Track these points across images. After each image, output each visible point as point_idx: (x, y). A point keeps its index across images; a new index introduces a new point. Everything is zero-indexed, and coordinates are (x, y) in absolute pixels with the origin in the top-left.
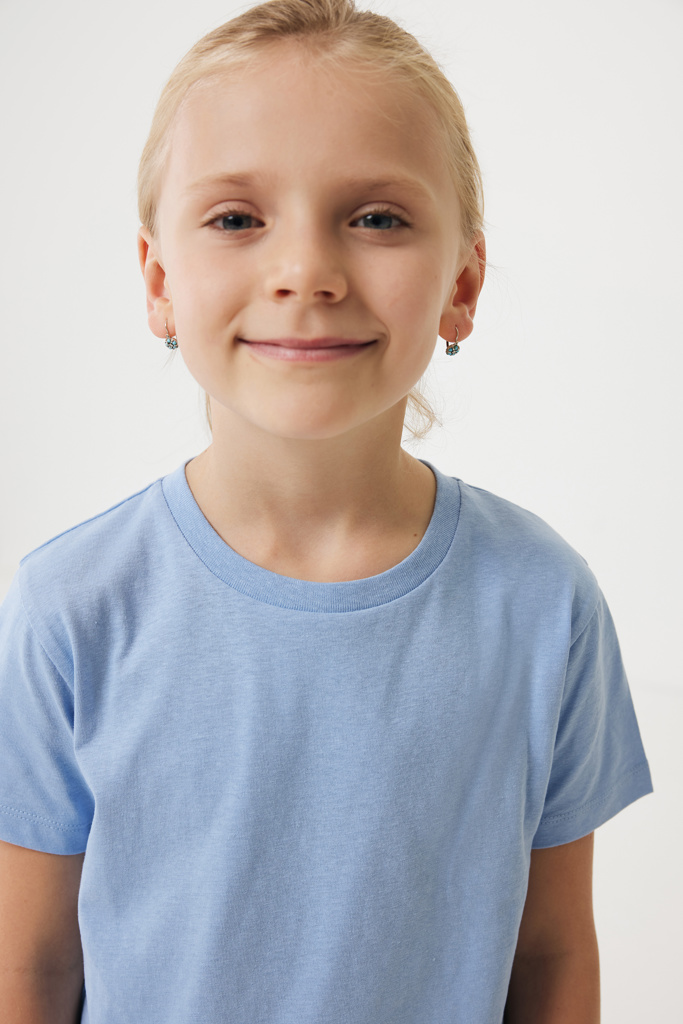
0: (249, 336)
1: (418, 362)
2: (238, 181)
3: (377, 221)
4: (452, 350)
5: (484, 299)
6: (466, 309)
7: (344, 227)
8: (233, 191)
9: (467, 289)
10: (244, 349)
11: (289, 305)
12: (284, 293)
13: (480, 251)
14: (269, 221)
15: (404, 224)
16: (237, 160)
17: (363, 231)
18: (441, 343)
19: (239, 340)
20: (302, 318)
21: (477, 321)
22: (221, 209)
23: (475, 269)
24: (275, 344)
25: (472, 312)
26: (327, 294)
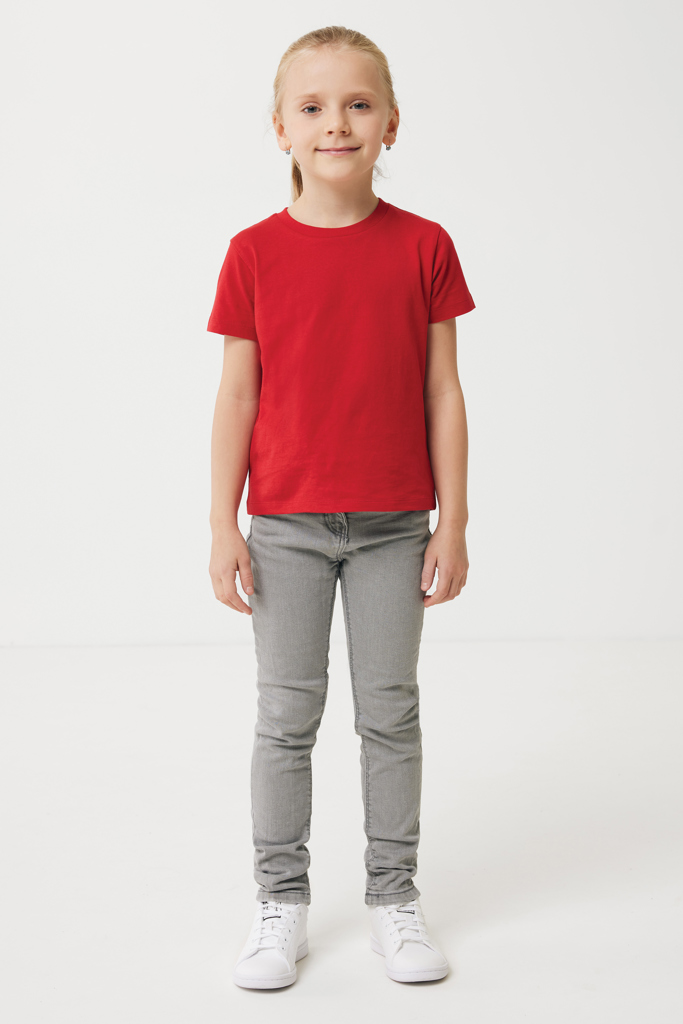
0: (321, 148)
1: (375, 153)
2: (313, 96)
3: (359, 106)
4: (388, 148)
5: (400, 130)
6: (393, 134)
7: (348, 108)
8: (311, 99)
9: (392, 128)
10: (318, 153)
11: (332, 137)
12: (330, 133)
13: (397, 113)
14: (323, 109)
15: (368, 106)
16: (311, 90)
17: (354, 109)
18: (384, 146)
19: (316, 150)
20: (337, 139)
21: (397, 138)
22: (308, 105)
23: (395, 120)
24: (328, 150)
25: (395, 135)
26: (344, 132)
